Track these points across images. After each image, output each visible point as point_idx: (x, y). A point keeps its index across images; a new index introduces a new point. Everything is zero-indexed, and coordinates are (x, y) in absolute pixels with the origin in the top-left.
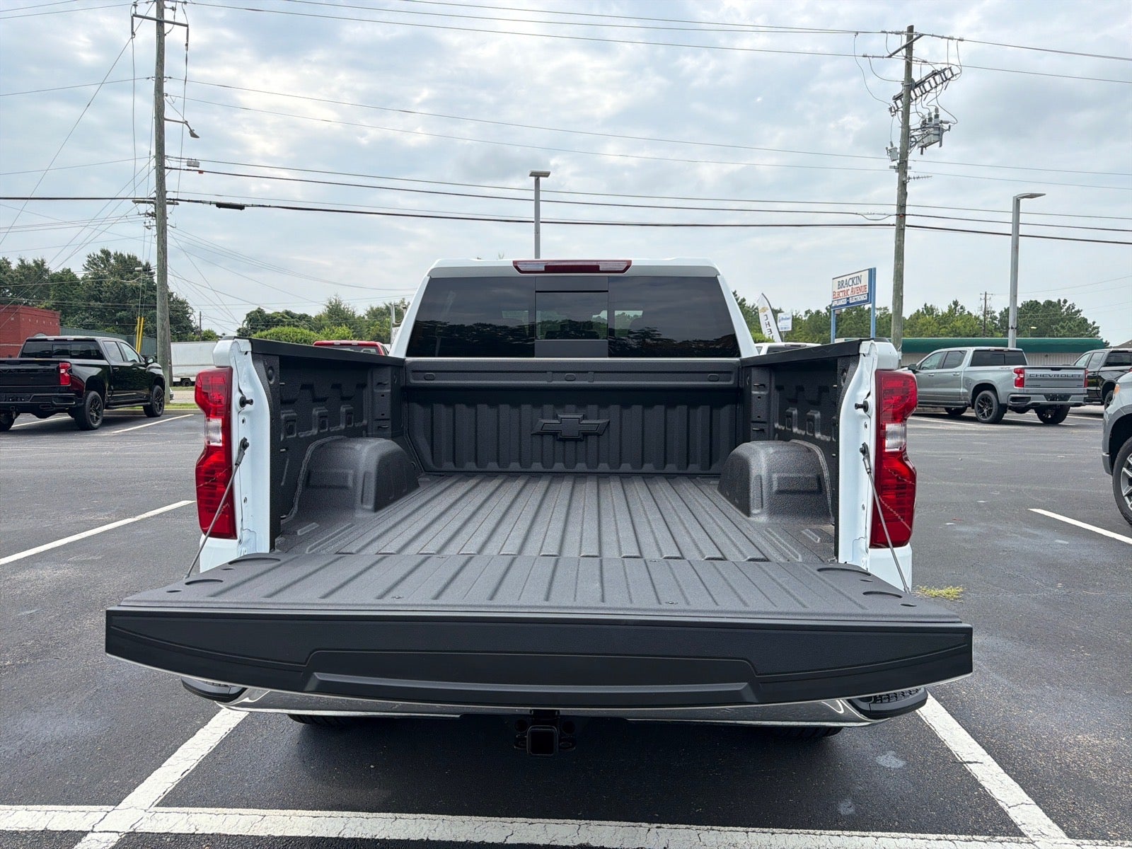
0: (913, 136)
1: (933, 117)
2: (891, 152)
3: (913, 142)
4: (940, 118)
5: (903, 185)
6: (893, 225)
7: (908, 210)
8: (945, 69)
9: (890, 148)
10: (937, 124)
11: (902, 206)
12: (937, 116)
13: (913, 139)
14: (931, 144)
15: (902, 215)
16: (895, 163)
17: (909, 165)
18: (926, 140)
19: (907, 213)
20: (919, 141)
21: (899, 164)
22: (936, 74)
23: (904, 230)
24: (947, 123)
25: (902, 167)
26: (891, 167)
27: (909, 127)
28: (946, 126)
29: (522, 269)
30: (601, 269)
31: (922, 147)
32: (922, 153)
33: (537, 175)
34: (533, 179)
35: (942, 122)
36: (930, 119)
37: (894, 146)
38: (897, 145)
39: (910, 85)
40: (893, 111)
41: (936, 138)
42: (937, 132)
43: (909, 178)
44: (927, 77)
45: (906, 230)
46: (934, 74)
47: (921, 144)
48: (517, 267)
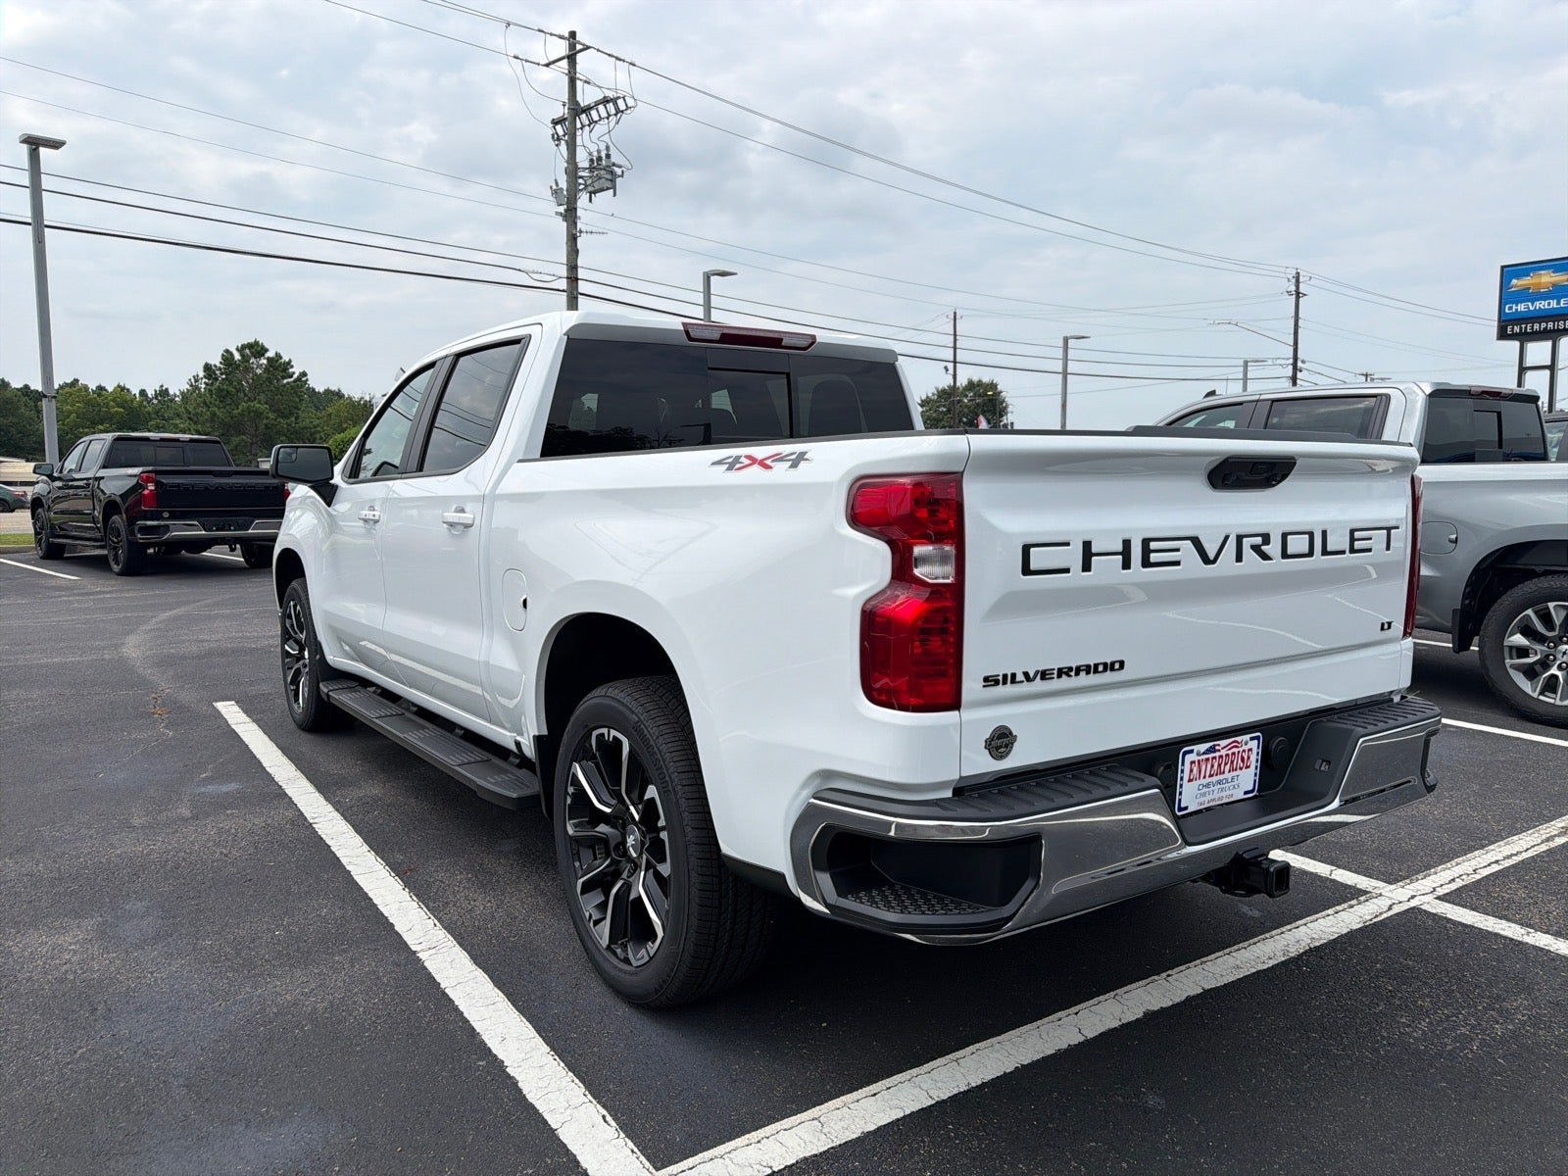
0: (581, 177)
1: (603, 156)
2: (556, 192)
3: (580, 184)
4: (613, 160)
5: (572, 239)
6: (563, 291)
7: (581, 274)
8: (619, 98)
9: (554, 187)
10: (608, 166)
11: (573, 267)
12: (608, 156)
13: (581, 181)
14: (602, 190)
15: (573, 279)
16: (562, 209)
17: (578, 214)
18: (597, 186)
19: (579, 277)
20: (590, 185)
21: (566, 211)
22: (608, 102)
23: (577, 298)
24: (620, 167)
25: (570, 215)
26: (557, 213)
27: (576, 164)
28: (618, 171)
29: (692, 335)
30: (783, 344)
31: (591, 193)
32: (590, 201)
33: (34, 143)
34: (25, 147)
35: (614, 165)
36: (599, 159)
37: (560, 186)
38: (563, 185)
39: (576, 110)
40: (557, 139)
41: (609, 184)
42: (609, 177)
43: (581, 232)
44: (597, 103)
45: (579, 300)
46: (605, 101)
47: (590, 189)
48: (687, 332)
